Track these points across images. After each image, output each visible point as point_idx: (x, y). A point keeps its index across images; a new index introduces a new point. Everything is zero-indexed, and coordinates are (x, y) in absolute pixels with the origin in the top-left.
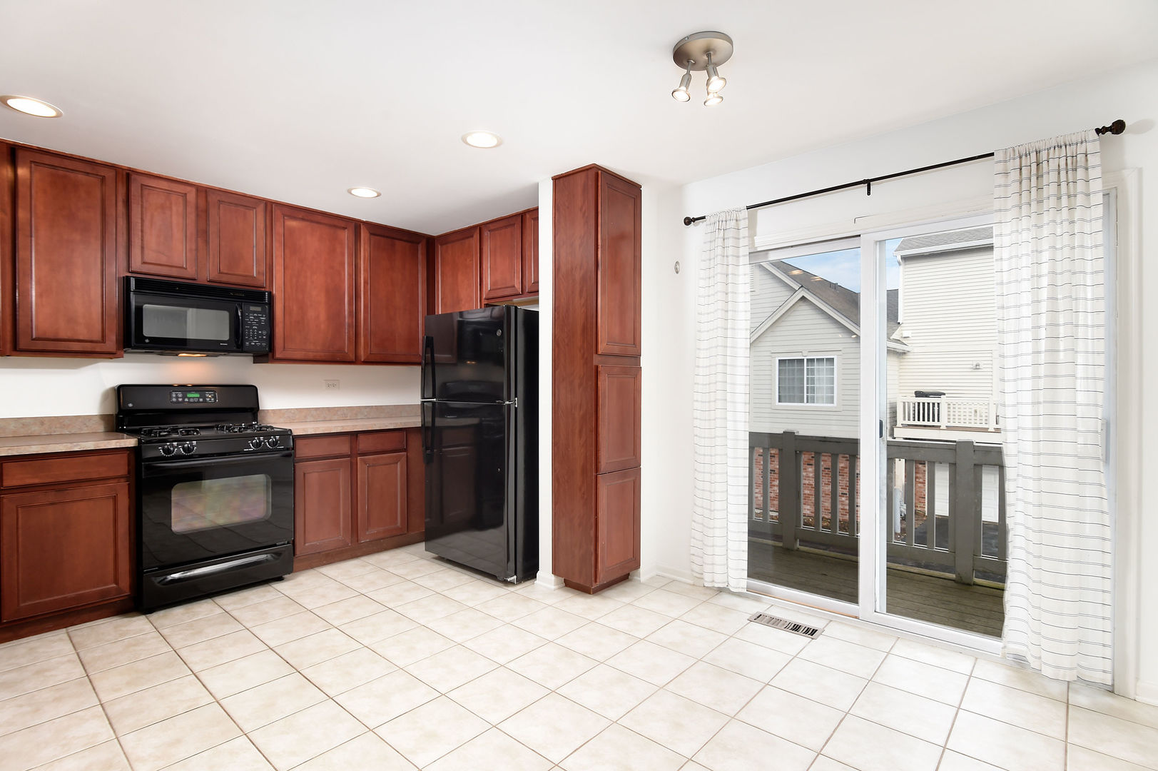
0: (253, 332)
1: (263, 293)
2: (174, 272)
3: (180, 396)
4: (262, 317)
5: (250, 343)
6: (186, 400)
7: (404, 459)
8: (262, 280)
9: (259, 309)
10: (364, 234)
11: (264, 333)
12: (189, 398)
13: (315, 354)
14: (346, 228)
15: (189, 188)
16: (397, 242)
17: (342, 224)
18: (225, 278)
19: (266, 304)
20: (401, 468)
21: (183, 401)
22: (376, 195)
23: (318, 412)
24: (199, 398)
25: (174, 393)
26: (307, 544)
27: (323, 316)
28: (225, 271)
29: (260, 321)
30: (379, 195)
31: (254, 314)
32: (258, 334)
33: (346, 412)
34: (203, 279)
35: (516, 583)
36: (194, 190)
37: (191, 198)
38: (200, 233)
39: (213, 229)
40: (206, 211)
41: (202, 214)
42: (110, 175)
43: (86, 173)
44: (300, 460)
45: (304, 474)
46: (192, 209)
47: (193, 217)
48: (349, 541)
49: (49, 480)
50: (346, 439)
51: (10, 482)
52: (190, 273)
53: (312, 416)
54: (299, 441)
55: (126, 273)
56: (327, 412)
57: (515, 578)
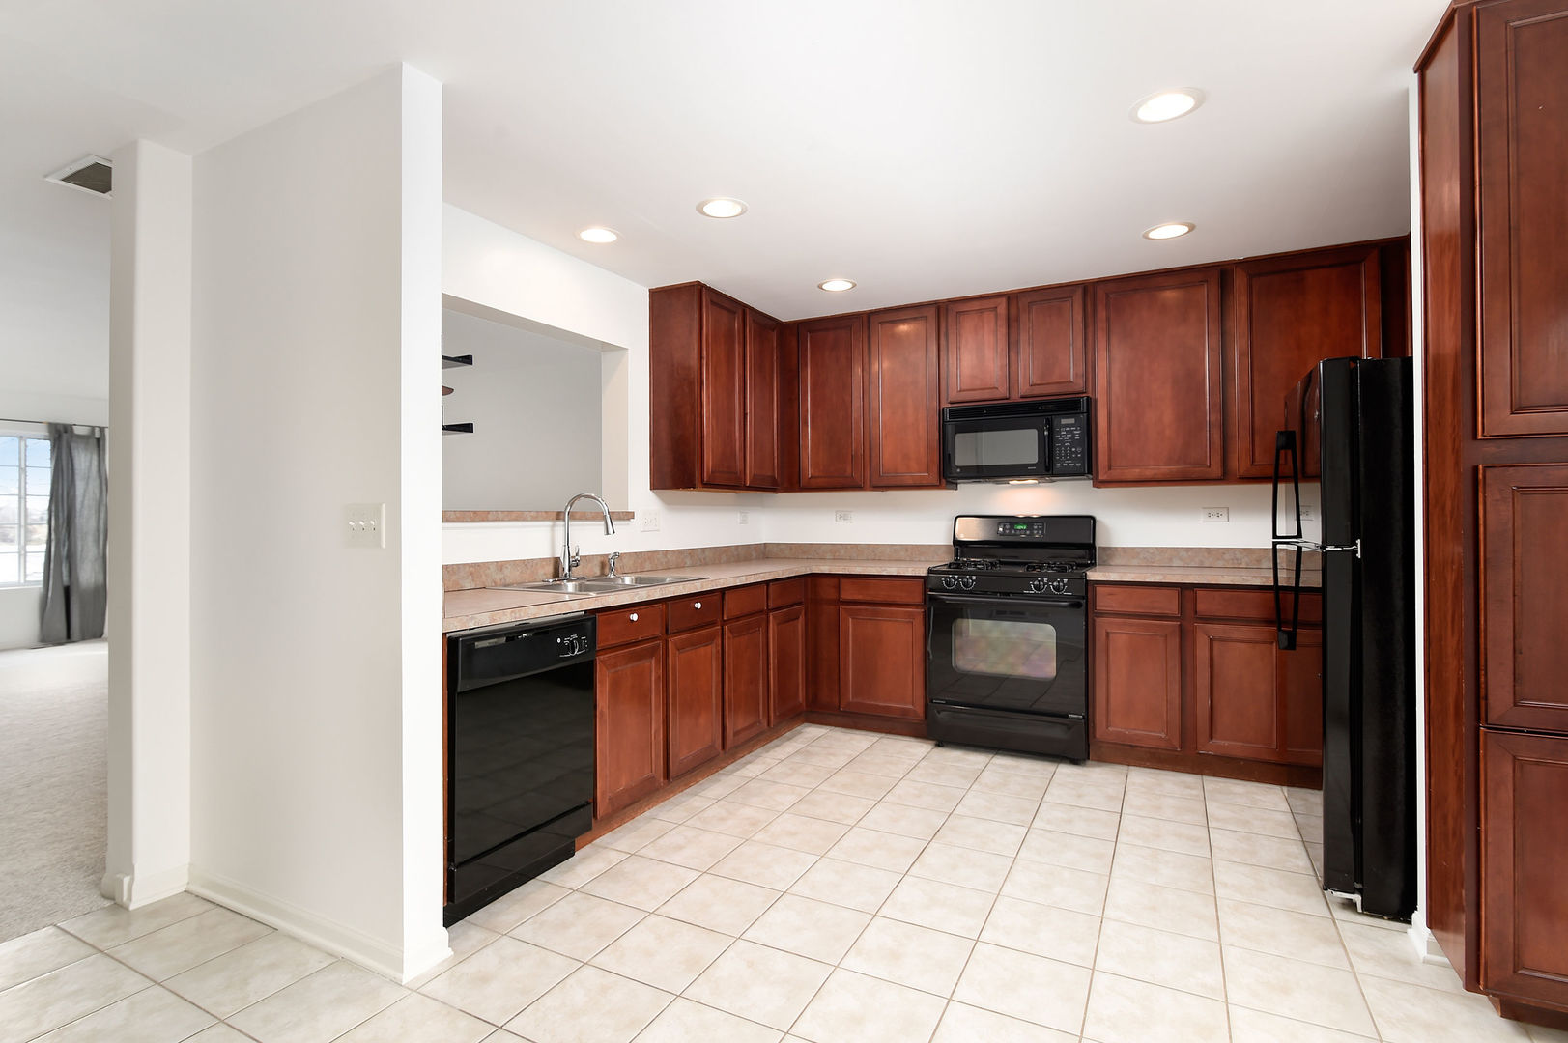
0: (1065, 451)
1: (1080, 400)
2: (986, 395)
3: (1007, 527)
4: (1076, 430)
5: (1062, 465)
6: (1016, 532)
8: (1079, 385)
9: (1072, 421)
10: (1240, 281)
11: (1079, 450)
14: (1204, 280)
15: (999, 300)
17: (1202, 276)
18: (1037, 391)
19: (1084, 412)
21: (1010, 533)
22: (1186, 228)
23: (1193, 554)
24: (1026, 530)
25: (1000, 525)
26: (1111, 729)
28: (1039, 383)
29: (1074, 435)
31: (1068, 426)
32: (1072, 452)
33: (1238, 556)
34: (1015, 397)
35: (1360, 910)
36: (1003, 301)
37: (1002, 309)
38: (1012, 344)
39: (1024, 337)
40: (1018, 320)
41: (1012, 323)
42: (932, 313)
43: (915, 319)
44: (1102, 614)
45: (1108, 634)
46: (1002, 322)
47: (1003, 330)
48: (1176, 743)
49: (868, 598)
50: (1174, 593)
51: (846, 595)
52: (1002, 392)
53: (1181, 559)
54: (1100, 590)
55: (945, 405)
56: (1206, 555)
57: (1357, 898)
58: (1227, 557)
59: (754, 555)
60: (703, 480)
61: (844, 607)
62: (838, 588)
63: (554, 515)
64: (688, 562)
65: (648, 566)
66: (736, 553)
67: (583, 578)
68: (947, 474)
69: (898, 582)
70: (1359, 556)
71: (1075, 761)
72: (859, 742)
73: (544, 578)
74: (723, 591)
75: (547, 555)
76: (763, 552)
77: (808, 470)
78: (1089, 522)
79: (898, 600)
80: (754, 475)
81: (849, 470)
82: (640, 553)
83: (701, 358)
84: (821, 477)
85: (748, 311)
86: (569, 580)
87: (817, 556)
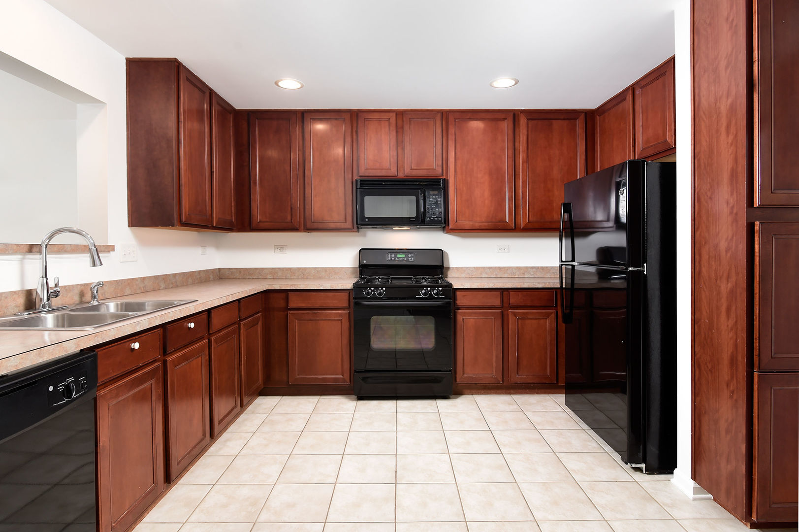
1: (439, 181)
2: (384, 173)
3: (393, 256)
4: (438, 198)
5: (430, 218)
6: (397, 259)
7: (553, 315)
8: (439, 171)
9: (436, 193)
10: (522, 121)
11: (441, 209)
12: (398, 258)
13: (480, 224)
14: (506, 119)
15: (391, 114)
16: (554, 122)
17: (503, 116)
18: (415, 173)
19: (441, 188)
20: (550, 324)
21: (395, 259)
22: (514, 82)
23: (491, 270)
24: (404, 258)
25: (390, 254)
26: (465, 375)
27: (487, 194)
28: (415, 168)
29: (437, 201)
30: (517, 82)
31: (434, 197)
32: (437, 211)
33: (514, 271)
34: (401, 175)
35: (644, 472)
36: (394, 114)
37: (393, 120)
38: (399, 144)
39: (407, 139)
40: (403, 128)
41: (400, 130)
42: (347, 116)
43: (336, 119)
44: (459, 308)
45: (463, 319)
46: (393, 128)
47: (394, 133)
48: (500, 379)
49: (309, 305)
50: (498, 293)
51: (292, 304)
52: (393, 172)
53: (486, 273)
54: (458, 293)
55: (356, 177)
56: (499, 271)
57: (643, 466)
58: (509, 272)
59: (212, 277)
60: (180, 220)
61: (290, 312)
62: (287, 300)
63: (26, 248)
64: (163, 286)
65: (128, 291)
66: (199, 277)
67: (63, 308)
68: (362, 222)
69: (331, 294)
70: (645, 273)
71: (445, 397)
72: (305, 404)
73: (16, 311)
74: (209, 311)
75: (15, 286)
76: (220, 276)
77: (257, 215)
78: (440, 253)
79: (332, 306)
80: (219, 218)
81: (289, 218)
82: (119, 280)
83: (178, 121)
84: (267, 222)
85: (214, 95)
86: (48, 312)
87: (260, 277)
